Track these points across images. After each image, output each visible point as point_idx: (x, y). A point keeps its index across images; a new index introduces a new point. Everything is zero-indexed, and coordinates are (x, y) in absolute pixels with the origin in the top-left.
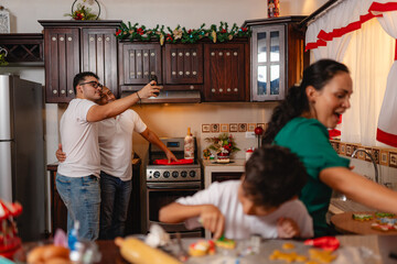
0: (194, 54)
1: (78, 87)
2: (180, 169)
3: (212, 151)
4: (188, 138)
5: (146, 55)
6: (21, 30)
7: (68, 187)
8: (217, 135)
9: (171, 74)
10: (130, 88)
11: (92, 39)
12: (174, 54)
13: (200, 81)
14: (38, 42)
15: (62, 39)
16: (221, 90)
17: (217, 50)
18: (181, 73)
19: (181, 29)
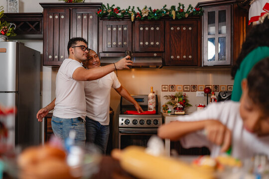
0: (158, 29)
1: (70, 49)
2: (145, 118)
3: (169, 106)
4: (151, 95)
5: (120, 29)
6: (27, 10)
7: (61, 126)
8: (174, 94)
9: (139, 44)
10: (107, 55)
11: (79, 17)
12: (141, 29)
13: (161, 49)
14: (39, 19)
15: (57, 17)
16: (178, 57)
17: (175, 26)
18: (147, 43)
19: (148, 9)
